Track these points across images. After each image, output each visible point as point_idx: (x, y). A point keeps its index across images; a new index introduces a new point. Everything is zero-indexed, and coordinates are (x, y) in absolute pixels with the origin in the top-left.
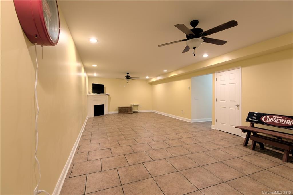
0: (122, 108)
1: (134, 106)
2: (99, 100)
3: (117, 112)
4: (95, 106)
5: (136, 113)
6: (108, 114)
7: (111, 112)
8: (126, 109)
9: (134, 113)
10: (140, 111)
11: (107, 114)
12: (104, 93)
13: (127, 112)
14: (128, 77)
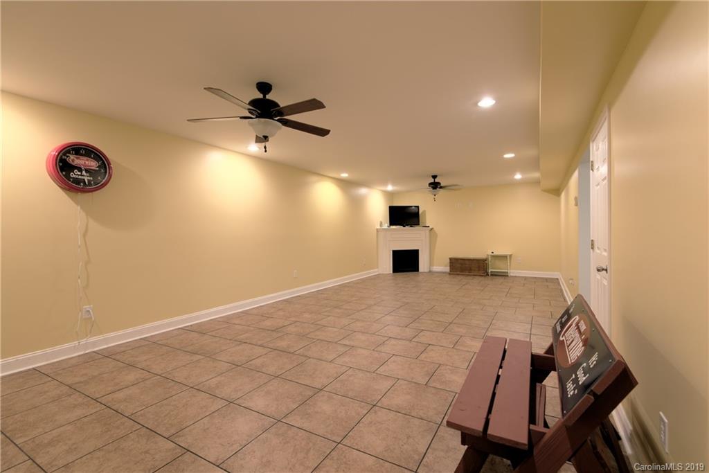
0: (457, 260)
1: (493, 256)
2: (406, 238)
3: (447, 269)
4: (394, 252)
5: (504, 275)
6: (430, 271)
7: (436, 268)
8: (467, 262)
9: (494, 275)
10: (513, 272)
11: (426, 270)
12: (419, 224)
13: (470, 270)
14: (435, 185)
